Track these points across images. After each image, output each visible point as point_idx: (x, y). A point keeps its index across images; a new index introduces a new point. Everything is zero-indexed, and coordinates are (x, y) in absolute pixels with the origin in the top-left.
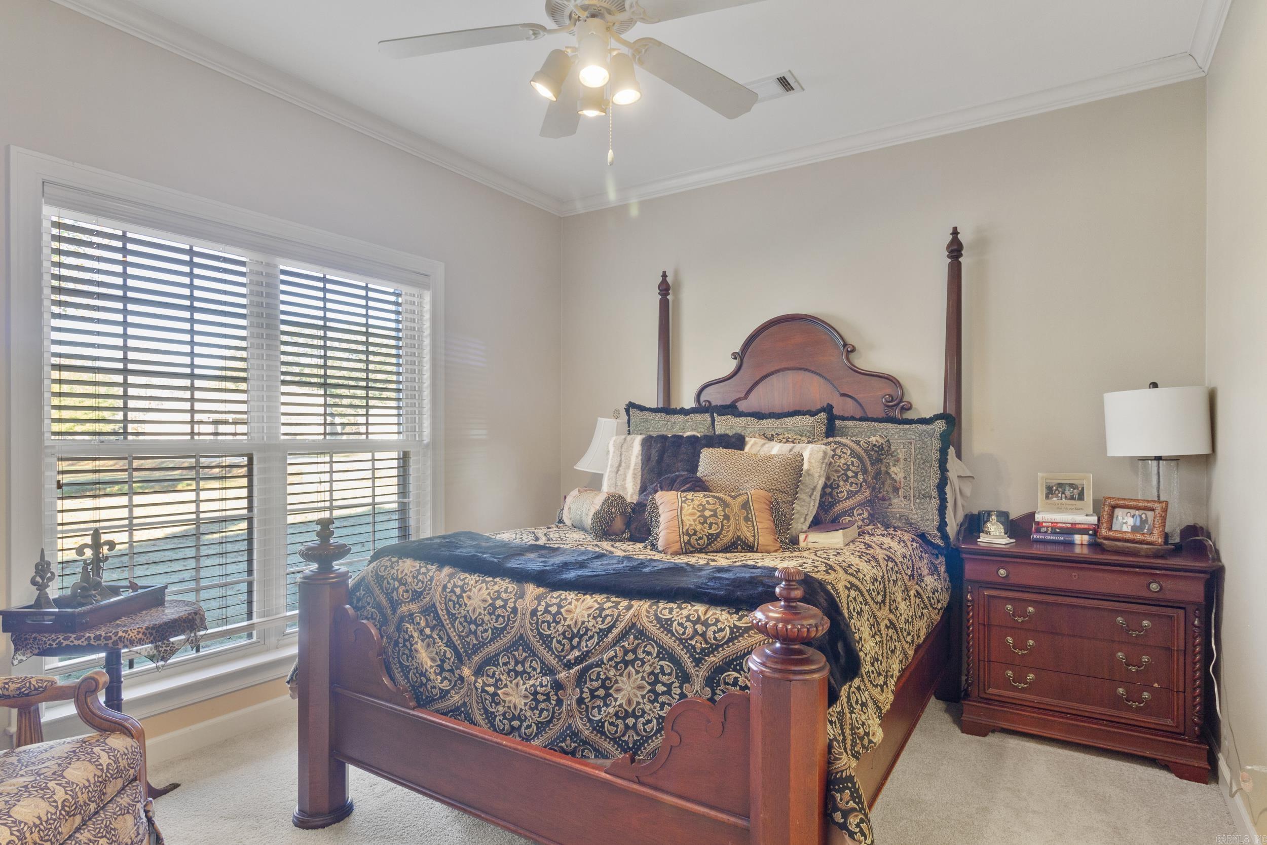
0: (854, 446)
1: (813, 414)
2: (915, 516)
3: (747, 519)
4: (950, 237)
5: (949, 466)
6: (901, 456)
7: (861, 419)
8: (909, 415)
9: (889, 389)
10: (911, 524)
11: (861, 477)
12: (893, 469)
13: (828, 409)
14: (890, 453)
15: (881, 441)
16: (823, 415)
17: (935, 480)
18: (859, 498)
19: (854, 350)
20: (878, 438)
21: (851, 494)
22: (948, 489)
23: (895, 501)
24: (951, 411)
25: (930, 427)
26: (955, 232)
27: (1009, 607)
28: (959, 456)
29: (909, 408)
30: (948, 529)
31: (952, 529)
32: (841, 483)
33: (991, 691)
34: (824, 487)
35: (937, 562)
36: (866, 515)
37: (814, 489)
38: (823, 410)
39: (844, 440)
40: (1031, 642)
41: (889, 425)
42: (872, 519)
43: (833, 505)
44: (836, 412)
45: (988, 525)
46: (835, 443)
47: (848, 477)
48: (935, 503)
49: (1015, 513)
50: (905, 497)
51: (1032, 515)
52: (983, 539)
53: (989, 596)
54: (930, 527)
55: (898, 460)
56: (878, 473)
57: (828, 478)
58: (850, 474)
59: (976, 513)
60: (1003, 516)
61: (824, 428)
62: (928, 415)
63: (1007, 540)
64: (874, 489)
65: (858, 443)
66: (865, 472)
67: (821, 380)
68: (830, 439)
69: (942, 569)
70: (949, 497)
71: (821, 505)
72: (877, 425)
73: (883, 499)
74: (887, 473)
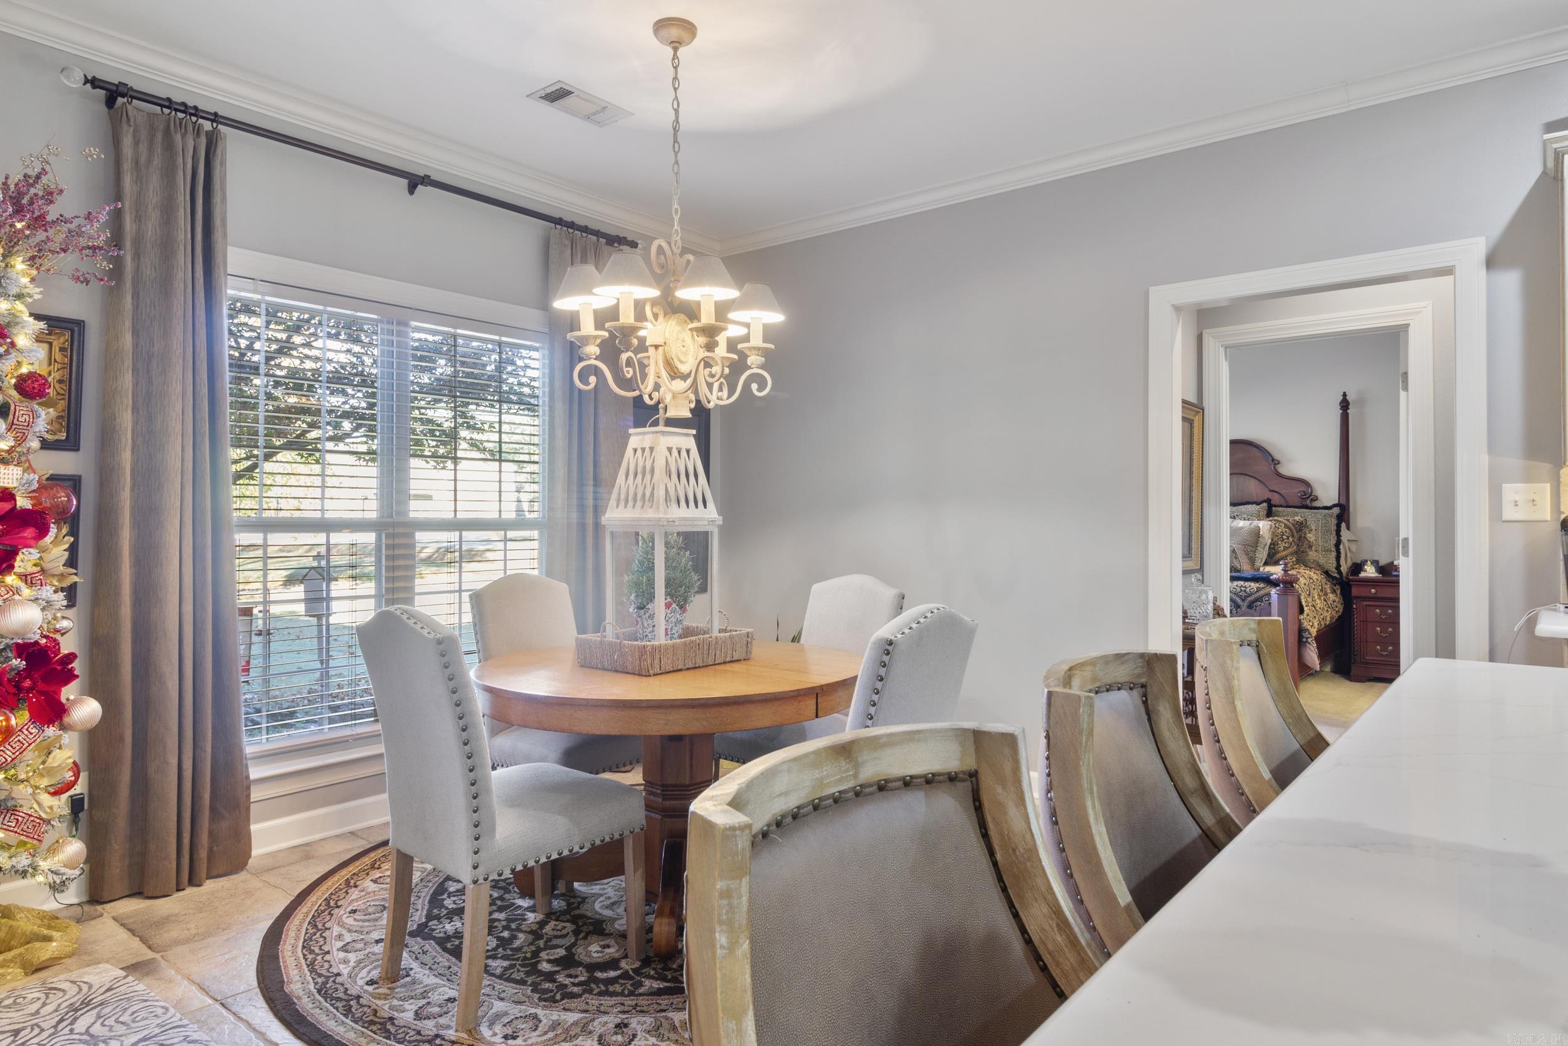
0: (1286, 522)
1: (1258, 504)
2: (1322, 561)
3: (1236, 558)
4: (1342, 398)
5: (1342, 533)
6: (1313, 528)
7: (1287, 507)
8: (1316, 504)
9: (1303, 488)
10: (1320, 565)
11: (1291, 539)
12: (1308, 535)
13: (1268, 501)
14: (1306, 526)
15: (1302, 519)
16: (1265, 504)
17: (1333, 541)
18: (1290, 550)
19: (1279, 463)
20: (1299, 517)
21: (1285, 548)
22: (1341, 547)
23: (1310, 553)
24: (1343, 502)
25: (1330, 511)
26: (1345, 395)
27: (1378, 611)
28: (1348, 528)
29: (1316, 499)
30: (1342, 569)
31: (1344, 568)
32: (1280, 542)
33: (1367, 658)
34: (1271, 544)
35: (1335, 588)
36: (1294, 559)
37: (1266, 545)
38: (1264, 501)
39: (1279, 519)
40: (1390, 630)
41: (1305, 510)
42: (1298, 561)
43: (1275, 554)
44: (1273, 502)
45: (1366, 567)
46: (1275, 520)
47: (1283, 539)
48: (1334, 554)
49: (1382, 562)
50: (1316, 551)
51: (1393, 562)
52: (1363, 575)
53: (1366, 605)
54: (1331, 565)
55: (1311, 530)
56: (1300, 538)
57: (1272, 540)
58: (1284, 537)
59: (1359, 562)
60: (1375, 563)
61: (1265, 512)
62: (1329, 504)
63: (1377, 575)
64: (1298, 545)
65: (1288, 520)
66: (1293, 536)
67: (1257, 482)
68: (1271, 518)
69: (1339, 592)
70: (1342, 551)
71: (1269, 555)
72: (1297, 510)
73: (1303, 552)
74: (1305, 537)
